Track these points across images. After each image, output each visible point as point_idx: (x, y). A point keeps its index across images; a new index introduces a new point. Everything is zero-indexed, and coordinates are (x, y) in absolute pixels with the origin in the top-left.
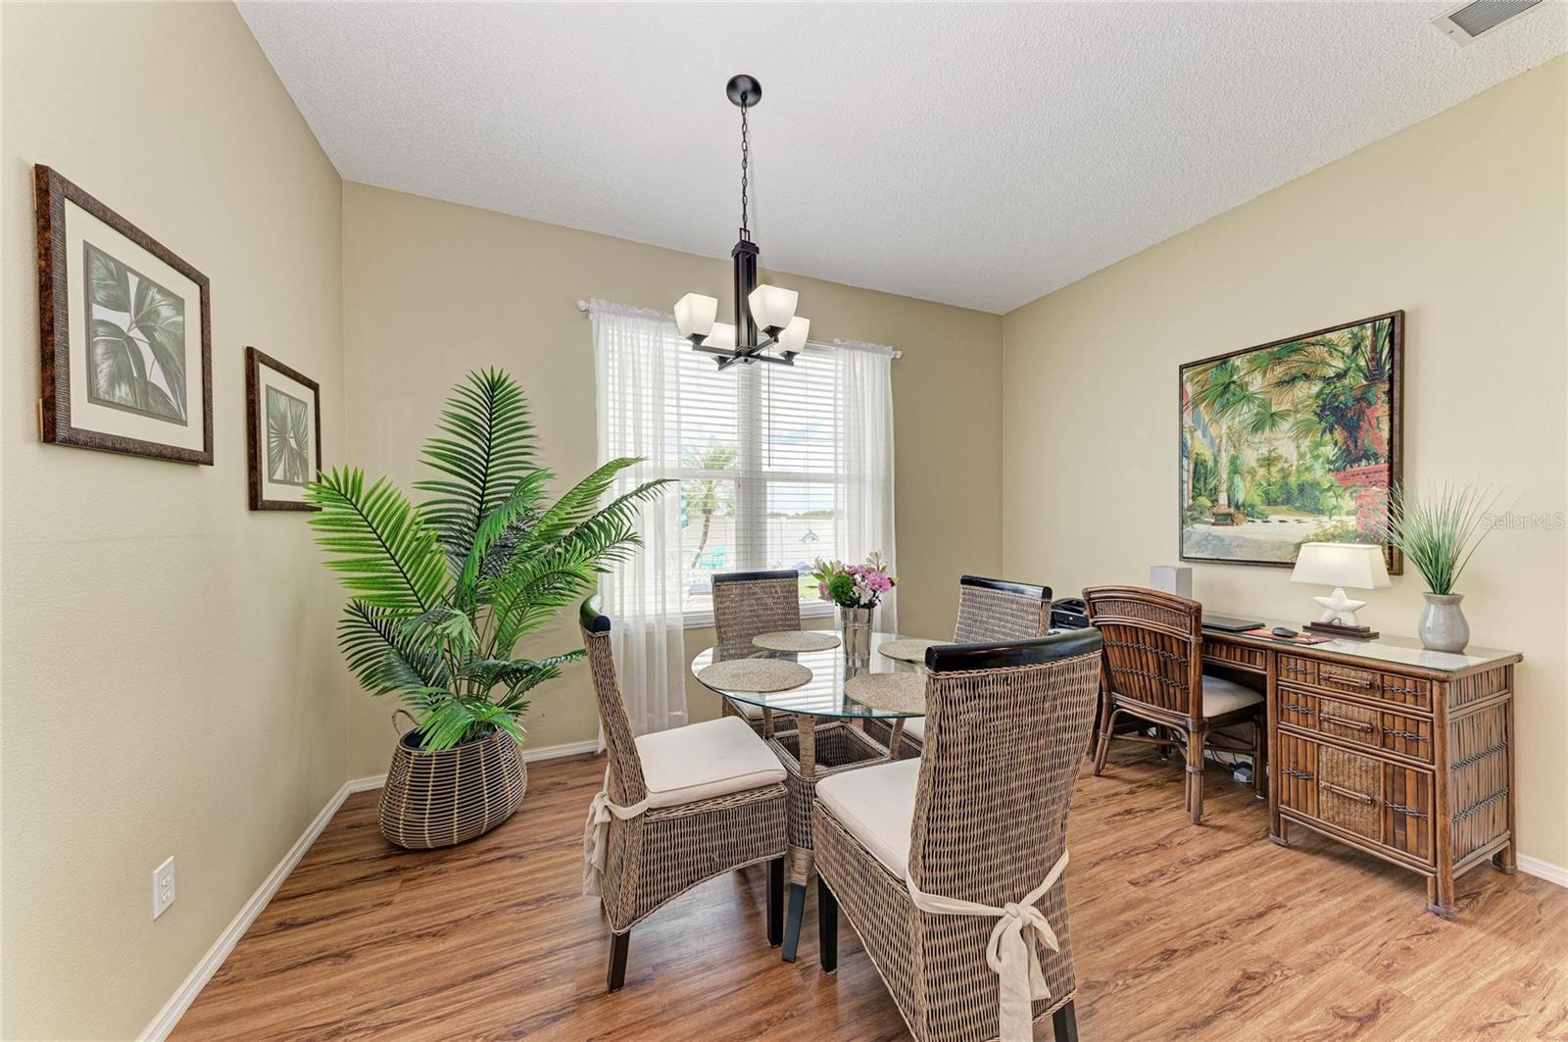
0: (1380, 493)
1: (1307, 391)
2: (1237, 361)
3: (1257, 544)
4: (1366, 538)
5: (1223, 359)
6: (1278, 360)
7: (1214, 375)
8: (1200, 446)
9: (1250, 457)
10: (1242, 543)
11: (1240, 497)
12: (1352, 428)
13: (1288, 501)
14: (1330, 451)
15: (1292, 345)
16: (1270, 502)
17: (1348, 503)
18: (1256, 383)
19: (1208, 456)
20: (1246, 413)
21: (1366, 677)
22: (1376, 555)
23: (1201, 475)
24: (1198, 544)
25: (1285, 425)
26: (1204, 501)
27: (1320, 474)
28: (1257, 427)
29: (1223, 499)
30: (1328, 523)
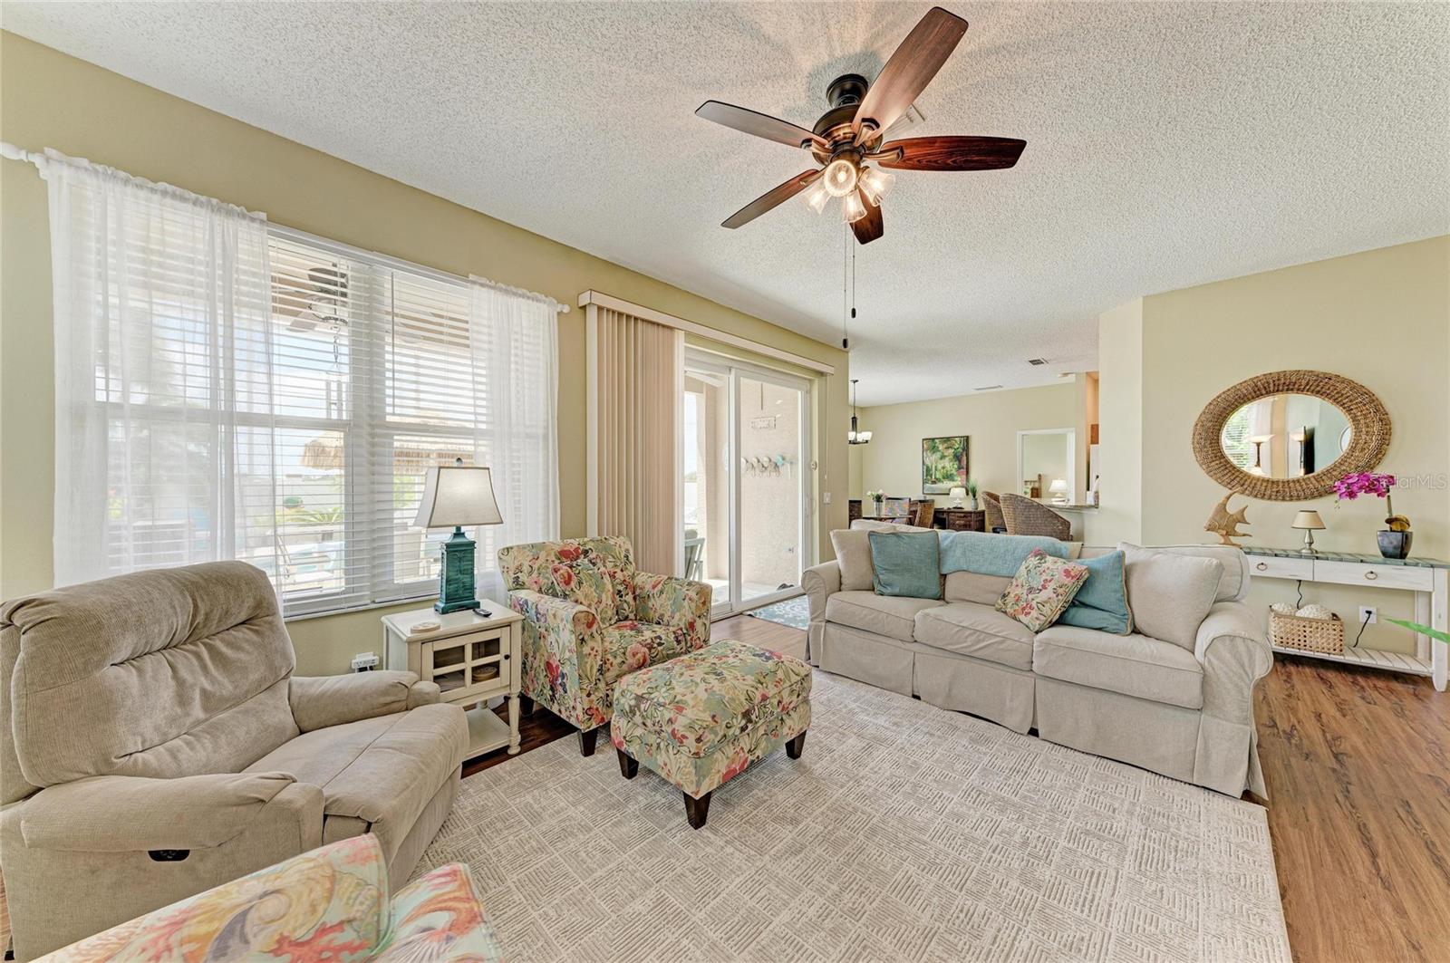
0: (964, 476)
1: (951, 451)
2: (937, 441)
3: (941, 489)
4: (963, 487)
5: (933, 439)
6: (946, 442)
7: (930, 443)
8: (928, 462)
9: (939, 467)
10: (937, 489)
11: (938, 476)
12: (960, 461)
13: (948, 478)
14: (956, 466)
15: (948, 439)
16: (944, 478)
17: (959, 479)
18: (941, 447)
19: (930, 465)
20: (939, 455)
21: (962, 515)
22: (964, 490)
23: (928, 471)
24: (928, 490)
25: (947, 459)
26: (929, 477)
27: (954, 472)
28: (941, 459)
29: (934, 477)
30: (955, 483)
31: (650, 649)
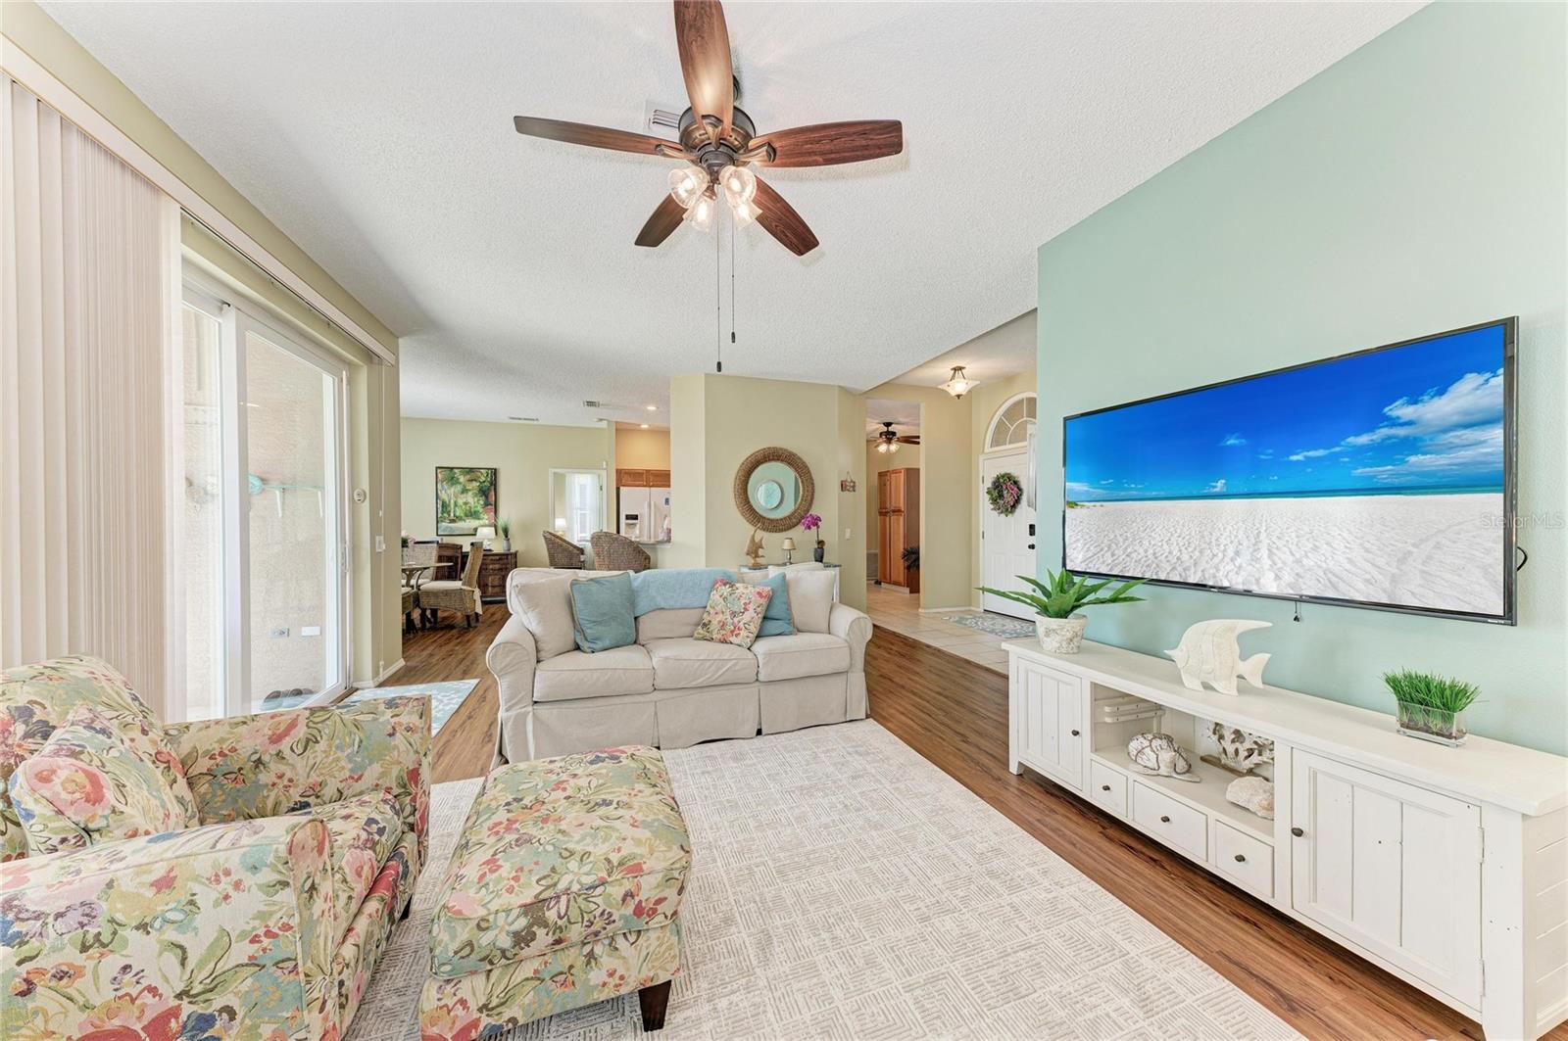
0: (492, 514)
1: (476, 484)
2: (456, 471)
3: (463, 529)
4: (490, 526)
5: (452, 468)
6: (468, 473)
7: (448, 471)
8: (444, 496)
9: (460, 502)
10: (458, 529)
11: (457, 514)
12: (487, 497)
13: (471, 516)
14: (482, 502)
15: (471, 470)
16: (466, 516)
17: (486, 517)
18: (462, 479)
19: (447, 500)
20: (459, 488)
21: (498, 558)
22: (493, 529)
23: (444, 506)
24: (444, 530)
25: (470, 493)
26: (445, 515)
27: (479, 509)
28: (463, 492)
29: (452, 515)
30: (481, 522)
31: (373, 848)
